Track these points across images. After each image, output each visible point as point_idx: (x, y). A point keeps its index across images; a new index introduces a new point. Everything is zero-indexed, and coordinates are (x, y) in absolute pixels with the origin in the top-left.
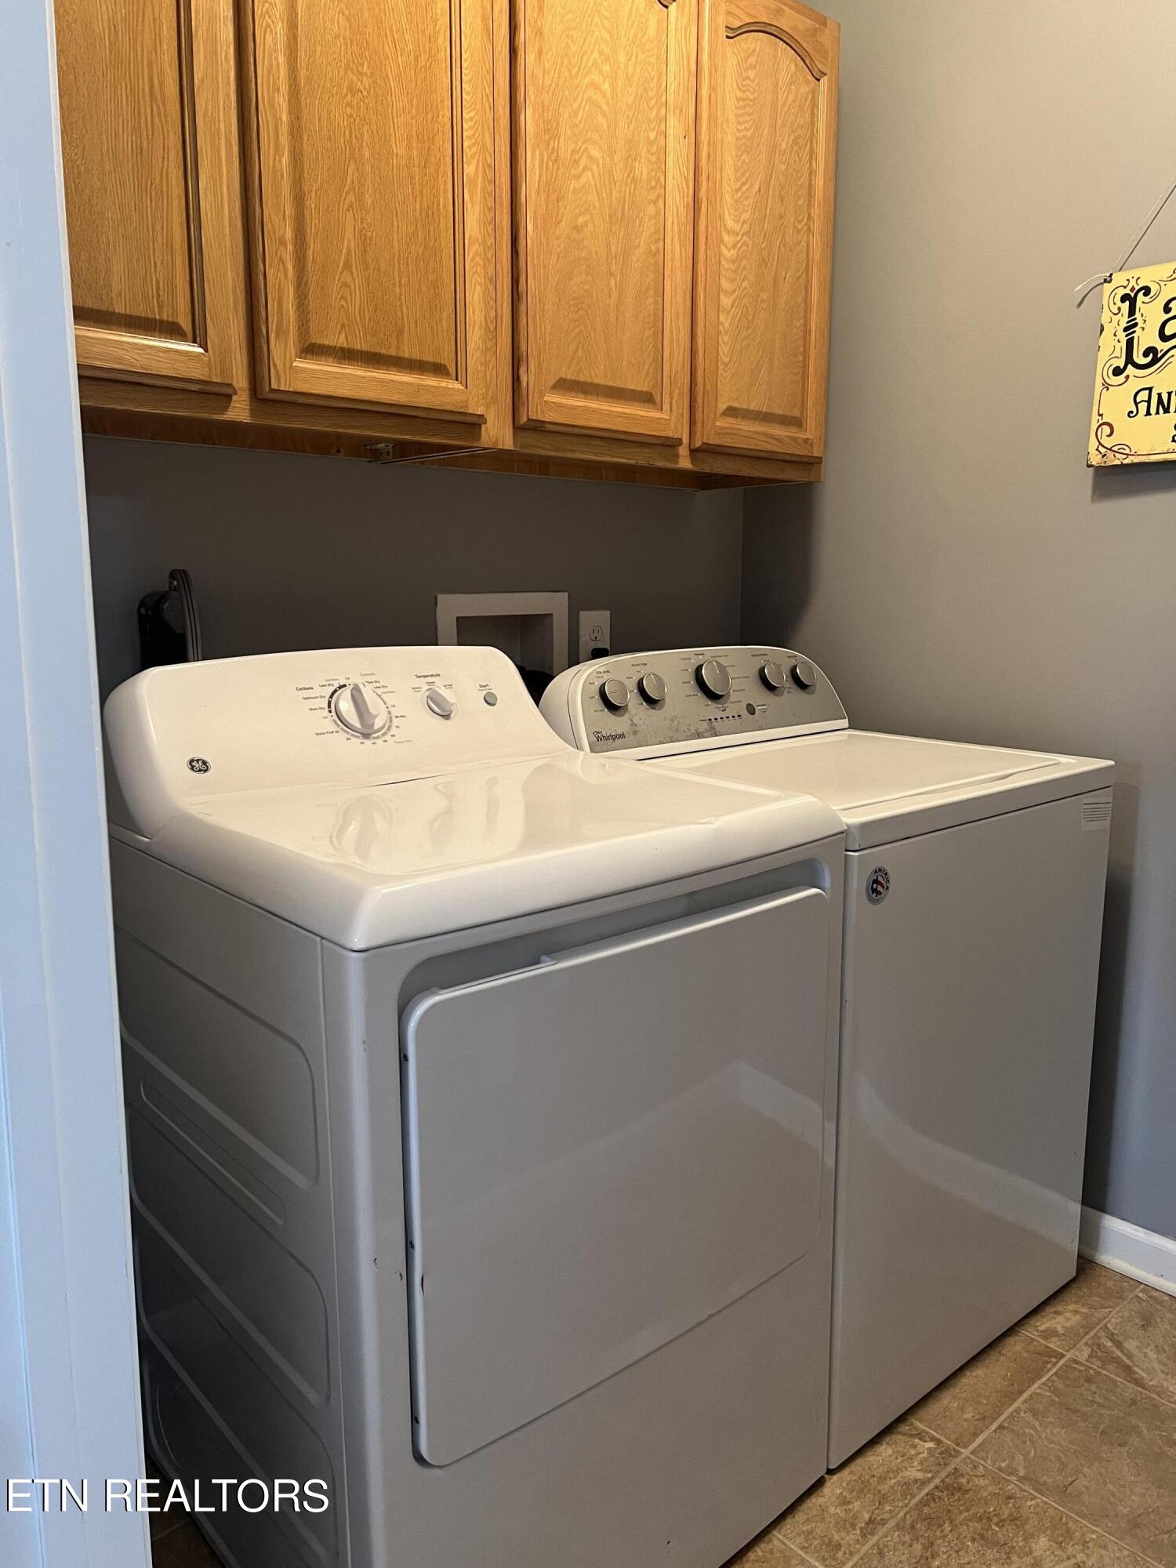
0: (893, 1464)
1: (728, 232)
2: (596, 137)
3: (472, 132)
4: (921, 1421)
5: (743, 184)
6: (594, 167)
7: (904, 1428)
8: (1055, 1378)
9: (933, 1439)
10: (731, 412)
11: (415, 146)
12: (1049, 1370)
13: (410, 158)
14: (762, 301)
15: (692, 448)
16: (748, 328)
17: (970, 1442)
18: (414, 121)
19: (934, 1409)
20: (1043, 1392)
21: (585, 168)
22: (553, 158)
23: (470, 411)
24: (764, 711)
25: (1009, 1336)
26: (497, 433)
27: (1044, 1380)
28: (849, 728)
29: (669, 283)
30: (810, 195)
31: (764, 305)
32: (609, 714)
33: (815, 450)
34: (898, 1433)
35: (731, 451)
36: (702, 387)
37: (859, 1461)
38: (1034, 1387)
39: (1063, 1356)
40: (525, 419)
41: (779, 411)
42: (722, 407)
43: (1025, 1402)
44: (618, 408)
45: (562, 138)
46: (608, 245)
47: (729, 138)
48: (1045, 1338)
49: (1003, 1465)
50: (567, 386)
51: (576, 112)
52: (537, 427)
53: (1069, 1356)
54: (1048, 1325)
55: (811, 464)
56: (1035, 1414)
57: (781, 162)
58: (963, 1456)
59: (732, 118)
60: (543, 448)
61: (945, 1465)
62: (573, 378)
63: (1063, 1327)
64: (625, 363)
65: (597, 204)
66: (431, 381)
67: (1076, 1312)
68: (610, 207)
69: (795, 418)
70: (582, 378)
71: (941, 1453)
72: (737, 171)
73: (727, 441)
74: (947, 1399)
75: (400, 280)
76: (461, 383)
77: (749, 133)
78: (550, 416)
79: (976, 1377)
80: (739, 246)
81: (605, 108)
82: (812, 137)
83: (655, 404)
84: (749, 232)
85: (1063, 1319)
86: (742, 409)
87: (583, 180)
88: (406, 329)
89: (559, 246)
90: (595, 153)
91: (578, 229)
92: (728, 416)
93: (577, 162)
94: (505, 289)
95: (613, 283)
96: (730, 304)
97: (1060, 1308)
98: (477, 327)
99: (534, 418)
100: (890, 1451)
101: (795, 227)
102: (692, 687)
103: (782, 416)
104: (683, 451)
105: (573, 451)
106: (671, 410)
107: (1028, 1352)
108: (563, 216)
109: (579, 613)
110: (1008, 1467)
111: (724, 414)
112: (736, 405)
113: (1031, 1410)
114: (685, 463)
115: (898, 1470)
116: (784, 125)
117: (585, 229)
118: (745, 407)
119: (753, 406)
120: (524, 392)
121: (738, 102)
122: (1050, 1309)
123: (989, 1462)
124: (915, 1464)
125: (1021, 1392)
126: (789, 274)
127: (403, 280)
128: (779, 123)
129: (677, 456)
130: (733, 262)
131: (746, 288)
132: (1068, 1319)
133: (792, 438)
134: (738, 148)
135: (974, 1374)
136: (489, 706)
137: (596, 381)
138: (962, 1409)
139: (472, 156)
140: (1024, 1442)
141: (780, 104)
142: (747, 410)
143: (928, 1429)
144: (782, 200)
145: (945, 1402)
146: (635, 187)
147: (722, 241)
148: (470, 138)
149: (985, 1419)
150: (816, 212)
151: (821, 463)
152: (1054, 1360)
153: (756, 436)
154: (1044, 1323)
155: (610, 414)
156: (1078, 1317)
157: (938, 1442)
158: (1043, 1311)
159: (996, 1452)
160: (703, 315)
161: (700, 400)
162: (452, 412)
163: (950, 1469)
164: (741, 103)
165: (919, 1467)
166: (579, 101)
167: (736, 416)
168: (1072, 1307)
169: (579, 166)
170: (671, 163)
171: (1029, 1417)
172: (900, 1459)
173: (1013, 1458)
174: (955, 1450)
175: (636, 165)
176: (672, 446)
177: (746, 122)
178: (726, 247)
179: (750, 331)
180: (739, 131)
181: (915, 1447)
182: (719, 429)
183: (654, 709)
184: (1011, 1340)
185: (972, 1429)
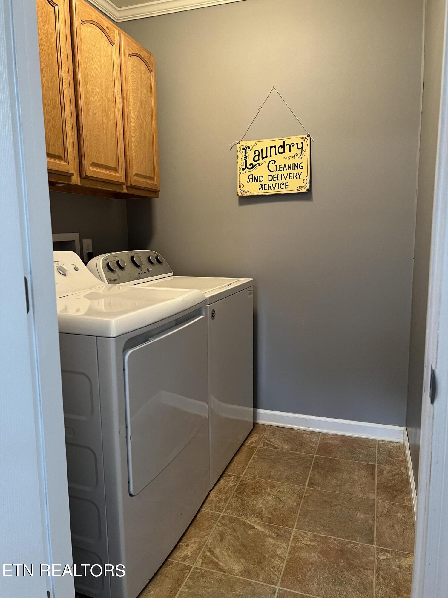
0: (225, 484)
1: (132, 118)
2: (97, 85)
3: (65, 81)
4: (228, 472)
5: (135, 103)
6: (98, 95)
7: (225, 475)
8: (257, 453)
9: (233, 475)
10: (137, 175)
11: (49, 83)
12: (255, 451)
13: (48, 87)
14: (142, 140)
15: (127, 186)
16: (139, 148)
17: (242, 473)
18: (49, 75)
19: (230, 469)
20: (255, 457)
21: (95, 95)
22: (87, 91)
23: (70, 172)
24: (151, 270)
25: (242, 446)
26: (76, 180)
27: (255, 454)
28: (173, 275)
29: (119, 133)
30: (151, 108)
31: (142, 141)
32: (111, 273)
33: (158, 188)
34: (224, 477)
35: (137, 187)
36: (129, 167)
37: (216, 486)
38: (253, 456)
39: (257, 447)
40: (84, 175)
41: (148, 175)
42: (134, 173)
43: (252, 460)
44: (108, 172)
45: (89, 84)
46: (103, 120)
47: (131, 88)
48: (251, 444)
49: (253, 475)
50: (95, 165)
51: (92, 76)
52: (88, 178)
53: (258, 446)
54: (251, 441)
55: (156, 192)
56: (256, 462)
57: (143, 97)
58: (242, 477)
59: (131, 83)
60: (89, 184)
61: (239, 480)
62: (96, 162)
63: (254, 440)
64: (109, 158)
65: (99, 107)
66: (59, 162)
67: (256, 436)
68: (102, 108)
69: (152, 177)
70: (98, 162)
71: (236, 478)
72: (133, 99)
73: (137, 184)
74: (232, 465)
75: (48, 127)
76: (66, 163)
77: (135, 87)
78: (91, 175)
79: (238, 458)
80: (135, 122)
81: (99, 76)
82: (151, 90)
83: (117, 171)
84: (137, 118)
85: (254, 438)
86: (139, 174)
87: (95, 98)
88: (50, 144)
89: (90, 119)
90: (98, 90)
91: (95, 114)
92: (136, 176)
93: (93, 92)
94: (75, 132)
95: (104, 132)
96: (134, 141)
97: (252, 436)
98: (70, 145)
99: (88, 175)
100: (223, 481)
101: (148, 118)
102: (131, 263)
103: (149, 177)
104: (124, 187)
105: (96, 186)
106: (122, 174)
107: (248, 448)
108: (90, 109)
109: (82, 240)
110: (254, 475)
111: (135, 175)
112: (138, 173)
113: (254, 462)
114: (125, 191)
115: (227, 485)
116: (144, 86)
117: (96, 114)
118: (140, 173)
119: (142, 173)
120: (84, 167)
121: (132, 77)
122: (249, 437)
123: (249, 476)
124: (231, 482)
125: (250, 458)
126: (148, 132)
127: (49, 128)
128: (142, 85)
129: (123, 188)
130: (134, 127)
131: (138, 136)
132: (255, 438)
133: (152, 184)
134: (133, 91)
135: (237, 457)
136: (76, 271)
137: (102, 163)
138: (237, 466)
139: (66, 88)
140: (255, 469)
141: (142, 79)
142: (140, 174)
143: (231, 474)
144: (145, 109)
145: (232, 466)
146: (108, 102)
147: (131, 121)
148: (65, 82)
149: (244, 467)
150: (153, 113)
151: (159, 191)
152: (255, 449)
153: (144, 183)
154: (249, 441)
155: (107, 174)
156: (257, 437)
157: (235, 476)
158: (248, 438)
159: (250, 473)
160: (128, 143)
161: (129, 170)
162: (65, 172)
163: (240, 480)
164: (133, 78)
165: (232, 483)
166: (92, 73)
167: (137, 176)
168: (255, 435)
169: (93, 94)
170: (117, 95)
171: (254, 463)
172: (227, 482)
173: (254, 474)
174: (239, 476)
175: (108, 95)
176: (121, 185)
177: (134, 84)
178: (132, 123)
179: (139, 150)
180: (133, 86)
181: (229, 478)
182: (134, 180)
183: (123, 270)
184: (243, 447)
185: (242, 470)
